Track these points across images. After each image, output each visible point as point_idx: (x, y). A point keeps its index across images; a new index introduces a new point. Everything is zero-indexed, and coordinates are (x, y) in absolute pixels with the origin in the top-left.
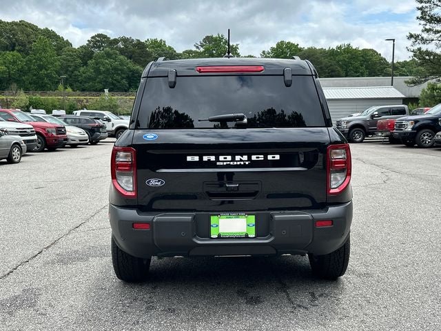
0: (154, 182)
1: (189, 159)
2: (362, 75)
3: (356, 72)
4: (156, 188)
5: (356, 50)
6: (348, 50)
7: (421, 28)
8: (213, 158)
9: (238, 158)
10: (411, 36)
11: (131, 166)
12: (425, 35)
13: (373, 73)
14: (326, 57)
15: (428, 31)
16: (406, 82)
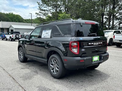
0: (83, 50)
1: (89, 44)
2: (17, 22)
3: (15, 21)
4: (83, 51)
5: (15, 15)
6: (12, 14)
7: (39, 12)
8: (93, 43)
9: (97, 43)
10: (36, 13)
11: (77, 46)
12: (40, 14)
13: (20, 22)
14: (5, 16)
15: (40, 12)
16: (37, 25)
